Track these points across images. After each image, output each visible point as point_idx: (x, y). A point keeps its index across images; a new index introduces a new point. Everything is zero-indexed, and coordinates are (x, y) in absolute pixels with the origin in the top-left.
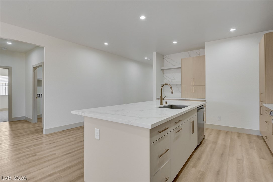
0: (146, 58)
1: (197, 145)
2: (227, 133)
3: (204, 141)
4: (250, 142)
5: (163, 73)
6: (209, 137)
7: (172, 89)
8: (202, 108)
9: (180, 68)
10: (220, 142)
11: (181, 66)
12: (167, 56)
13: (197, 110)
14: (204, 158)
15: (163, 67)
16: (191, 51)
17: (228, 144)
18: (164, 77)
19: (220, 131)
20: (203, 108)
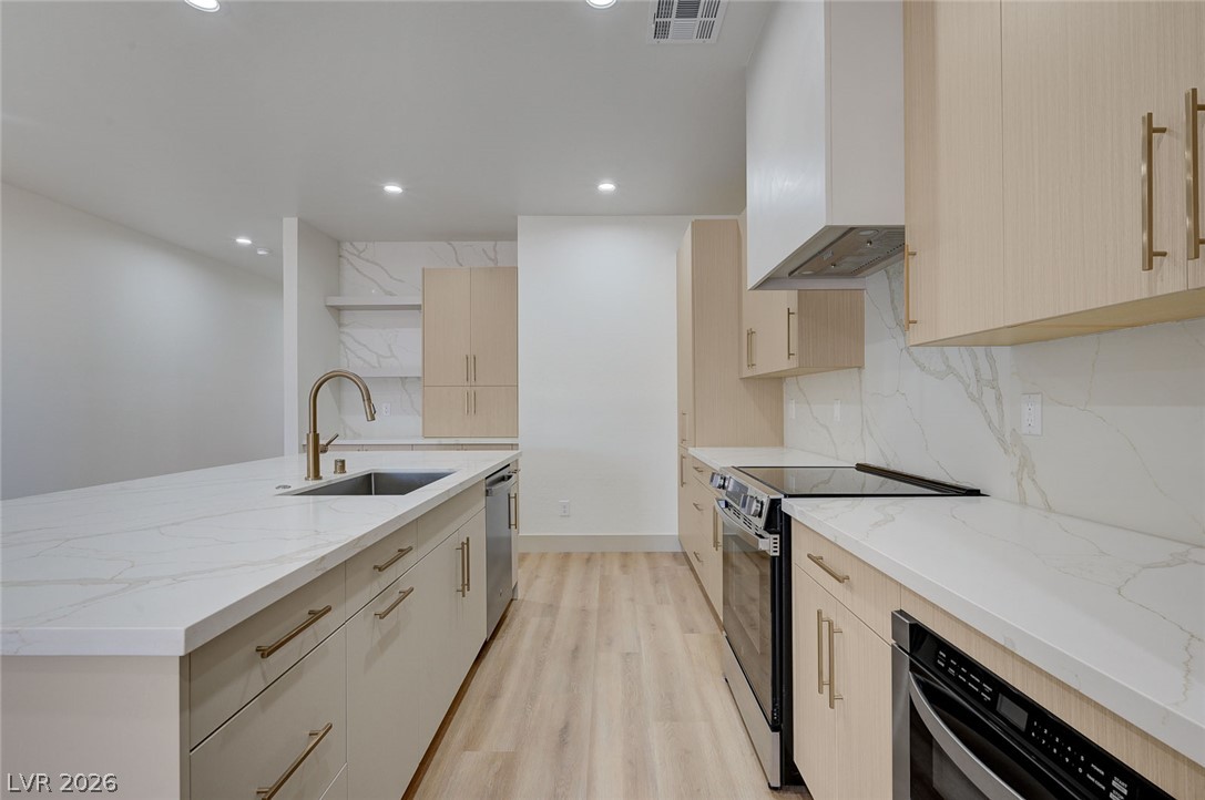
0: (243, 241)
1: (484, 636)
2: (589, 559)
3: (512, 609)
4: (656, 581)
5: (340, 325)
6: (531, 586)
7: (369, 399)
8: (503, 479)
9: (418, 307)
10: (568, 601)
11: (421, 297)
12: (360, 246)
13: (484, 489)
14: (512, 684)
15: (339, 295)
16: (465, 243)
17: (594, 605)
18: (341, 342)
19: (567, 555)
20: (510, 477)
